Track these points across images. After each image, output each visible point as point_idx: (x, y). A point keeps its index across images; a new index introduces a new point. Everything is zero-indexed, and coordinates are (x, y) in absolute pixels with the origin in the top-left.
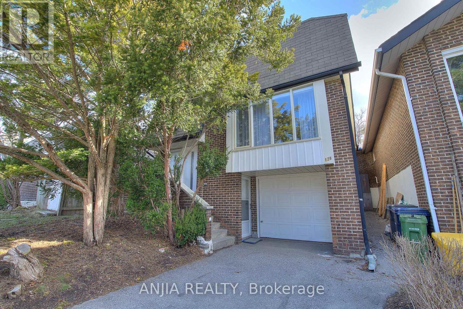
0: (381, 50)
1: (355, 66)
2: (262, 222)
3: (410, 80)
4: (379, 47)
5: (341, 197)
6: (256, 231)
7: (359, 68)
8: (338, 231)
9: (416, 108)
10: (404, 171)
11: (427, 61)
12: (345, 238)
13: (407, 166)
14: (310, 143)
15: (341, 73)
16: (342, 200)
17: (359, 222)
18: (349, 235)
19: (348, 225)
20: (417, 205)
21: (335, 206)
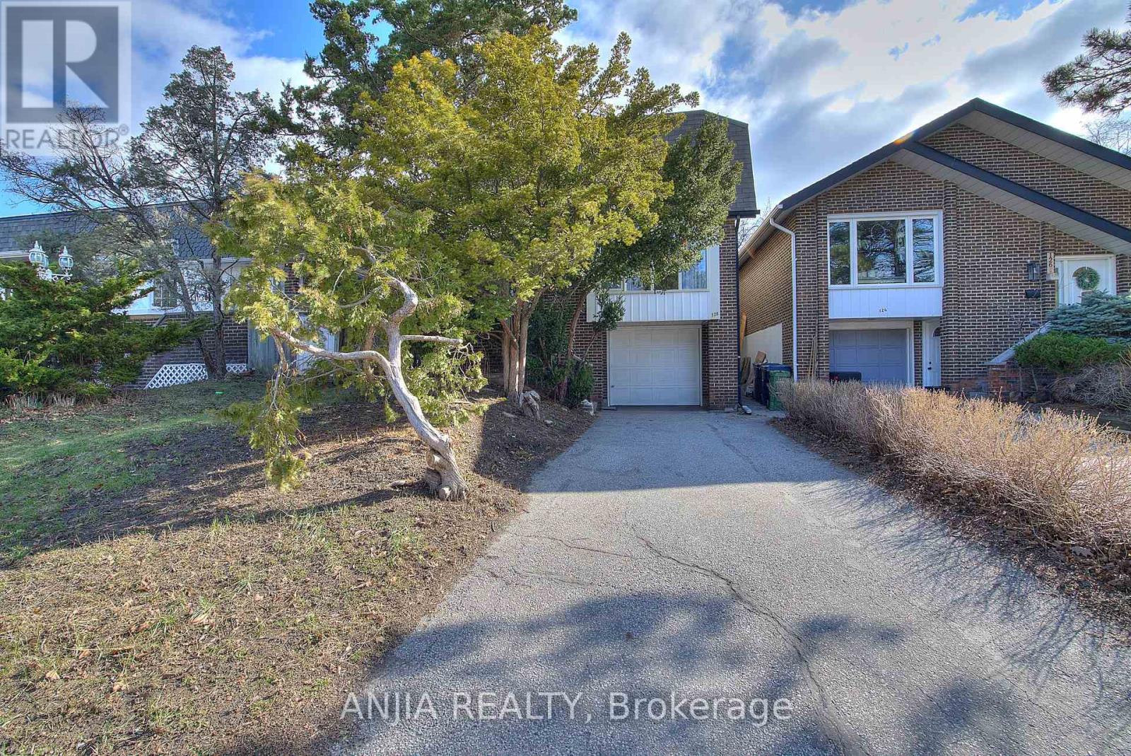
0: (781, 207)
1: (753, 213)
2: (613, 387)
3: (798, 239)
4: (780, 203)
5: (721, 354)
6: (606, 398)
7: (757, 215)
8: (715, 388)
9: (799, 270)
10: (772, 328)
11: (815, 222)
12: (722, 394)
13: (777, 323)
14: (697, 294)
15: (738, 217)
16: (722, 357)
17: (735, 378)
18: (726, 391)
19: (726, 382)
20: (781, 363)
21: (715, 363)
